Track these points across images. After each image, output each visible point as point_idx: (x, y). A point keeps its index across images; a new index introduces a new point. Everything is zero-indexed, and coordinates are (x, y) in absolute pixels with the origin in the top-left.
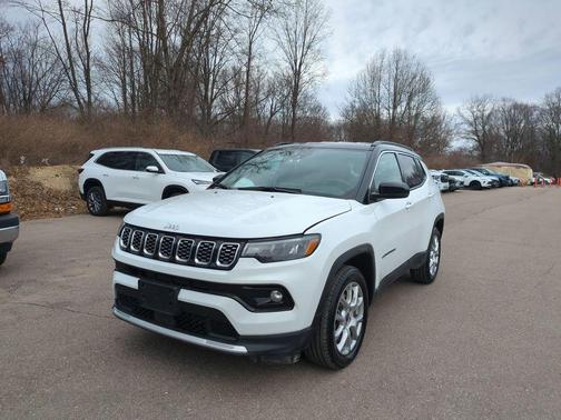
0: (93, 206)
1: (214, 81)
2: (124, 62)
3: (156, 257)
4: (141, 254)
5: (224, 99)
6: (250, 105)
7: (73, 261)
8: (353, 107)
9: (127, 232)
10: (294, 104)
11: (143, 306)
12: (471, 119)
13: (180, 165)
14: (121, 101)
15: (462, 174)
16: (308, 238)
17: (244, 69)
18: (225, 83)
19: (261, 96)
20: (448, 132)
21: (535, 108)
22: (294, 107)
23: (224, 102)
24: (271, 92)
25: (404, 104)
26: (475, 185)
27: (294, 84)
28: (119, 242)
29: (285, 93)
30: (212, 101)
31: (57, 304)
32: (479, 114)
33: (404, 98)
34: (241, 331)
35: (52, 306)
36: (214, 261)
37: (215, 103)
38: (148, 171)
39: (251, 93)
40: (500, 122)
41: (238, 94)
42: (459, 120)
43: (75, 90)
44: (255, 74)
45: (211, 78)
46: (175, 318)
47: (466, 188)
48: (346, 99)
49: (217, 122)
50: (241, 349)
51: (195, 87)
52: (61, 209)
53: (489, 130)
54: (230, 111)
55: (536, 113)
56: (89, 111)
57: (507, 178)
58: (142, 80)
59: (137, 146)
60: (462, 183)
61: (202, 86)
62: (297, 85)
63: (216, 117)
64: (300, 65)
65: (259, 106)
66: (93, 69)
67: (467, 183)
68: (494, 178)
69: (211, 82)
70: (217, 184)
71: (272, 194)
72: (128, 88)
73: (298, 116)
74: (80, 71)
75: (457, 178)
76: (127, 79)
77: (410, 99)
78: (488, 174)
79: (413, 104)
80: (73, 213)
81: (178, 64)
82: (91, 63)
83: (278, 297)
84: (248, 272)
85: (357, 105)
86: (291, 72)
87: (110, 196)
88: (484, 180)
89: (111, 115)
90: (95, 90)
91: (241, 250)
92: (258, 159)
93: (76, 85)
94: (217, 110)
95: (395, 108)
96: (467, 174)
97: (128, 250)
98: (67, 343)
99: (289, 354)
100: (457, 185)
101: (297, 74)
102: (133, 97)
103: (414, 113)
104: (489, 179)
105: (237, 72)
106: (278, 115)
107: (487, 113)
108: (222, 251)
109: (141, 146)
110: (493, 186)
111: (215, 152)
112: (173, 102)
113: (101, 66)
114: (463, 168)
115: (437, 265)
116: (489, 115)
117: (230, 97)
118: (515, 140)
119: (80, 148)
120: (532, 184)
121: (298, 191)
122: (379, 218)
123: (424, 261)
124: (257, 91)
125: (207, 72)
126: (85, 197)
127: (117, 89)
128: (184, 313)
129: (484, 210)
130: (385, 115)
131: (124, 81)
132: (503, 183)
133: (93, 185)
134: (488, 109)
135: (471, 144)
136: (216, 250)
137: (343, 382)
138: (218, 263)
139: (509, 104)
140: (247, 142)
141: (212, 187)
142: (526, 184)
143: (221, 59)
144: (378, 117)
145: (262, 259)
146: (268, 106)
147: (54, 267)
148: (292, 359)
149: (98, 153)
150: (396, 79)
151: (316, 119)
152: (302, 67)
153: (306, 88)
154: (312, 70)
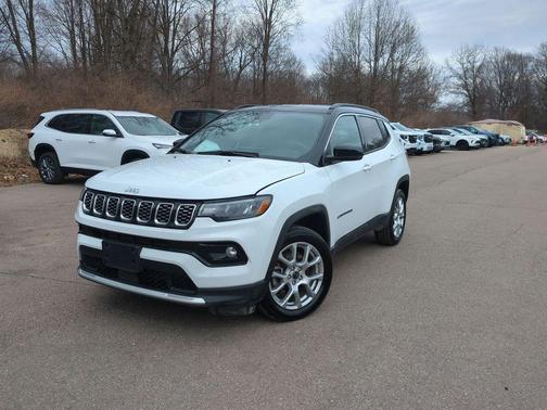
0: (46, 173)
1: (175, 31)
2: (72, 10)
3: (118, 219)
4: (104, 216)
5: (186, 52)
6: (215, 58)
7: (30, 230)
8: (331, 59)
9: (89, 196)
10: (265, 56)
11: (107, 265)
12: (461, 72)
13: (140, 128)
14: (69, 54)
15: (448, 133)
16: (260, 199)
17: (208, 17)
18: (188, 33)
19: (229, 48)
20: (437, 87)
21: (529, 58)
22: (265, 60)
23: (187, 55)
24: (240, 43)
25: (387, 56)
26: (462, 145)
27: (264, 33)
28: (82, 206)
29: (255, 44)
30: (173, 53)
31: (20, 271)
32: (469, 66)
33: (387, 49)
34: (199, 284)
35: (15, 273)
36: (173, 221)
37: (176, 56)
38: (105, 135)
39: (218, 45)
40: (492, 74)
41: (202, 45)
42: (448, 73)
43: (17, 42)
44: (220, 23)
45: (172, 27)
46: (138, 275)
47: (452, 148)
48: (323, 50)
49: (180, 79)
50: (200, 301)
51: (153, 39)
52: (11, 178)
53: (481, 83)
54: (194, 65)
55: (531, 65)
56: (35, 67)
57: (497, 136)
58: (93, 30)
59: (91, 108)
60: (448, 143)
61: (162, 38)
62: (268, 37)
63: (178, 72)
64: (271, 12)
65: (226, 59)
66: (36, 18)
67: (453, 143)
68: (483, 137)
69: (171, 33)
70: (177, 148)
71: (230, 158)
72: (78, 41)
73: (269, 70)
74: (21, 20)
75: (442, 137)
76: (76, 29)
77: (393, 50)
78: (477, 133)
79: (396, 55)
80: (24, 182)
81: (133, 14)
82: (34, 12)
83: (233, 253)
84: (204, 230)
85: (335, 57)
86: (261, 21)
87: (64, 163)
88: (472, 139)
89: (59, 71)
90: (40, 43)
91: (197, 211)
92: (223, 121)
93: (18, 37)
94: (179, 64)
95: (376, 60)
96: (453, 132)
97: (91, 213)
98: (34, 306)
99: (244, 305)
100: (443, 145)
101: (268, 23)
102: (83, 50)
103: (398, 64)
104: (477, 138)
105: (201, 20)
106: (248, 69)
107: (478, 64)
108: (179, 211)
109: (95, 108)
110: (481, 145)
111: (177, 112)
112: (129, 55)
113: (46, 14)
114: (450, 126)
115: (403, 228)
116: (480, 66)
117: (194, 49)
118: (509, 94)
119: (28, 109)
120: (525, 142)
121: (256, 155)
122: (334, 180)
123: (387, 222)
124: (224, 43)
125: (167, 22)
126: (36, 164)
127: (65, 42)
128: (146, 270)
129: (466, 172)
130: (366, 68)
131: (72, 32)
132: (493, 142)
133: (45, 150)
134: (479, 59)
135: (461, 99)
136: (175, 211)
137: (298, 332)
138: (176, 223)
139: (501, 55)
140: (213, 100)
141: (172, 152)
142: (518, 143)
143: (182, 7)
144: (357, 70)
145: (217, 219)
146: (236, 59)
147: (11, 237)
148: (248, 310)
149: (49, 116)
150: (378, 28)
151: (291, 73)
152: (274, 16)
153: (278, 39)
154: (284, 18)
